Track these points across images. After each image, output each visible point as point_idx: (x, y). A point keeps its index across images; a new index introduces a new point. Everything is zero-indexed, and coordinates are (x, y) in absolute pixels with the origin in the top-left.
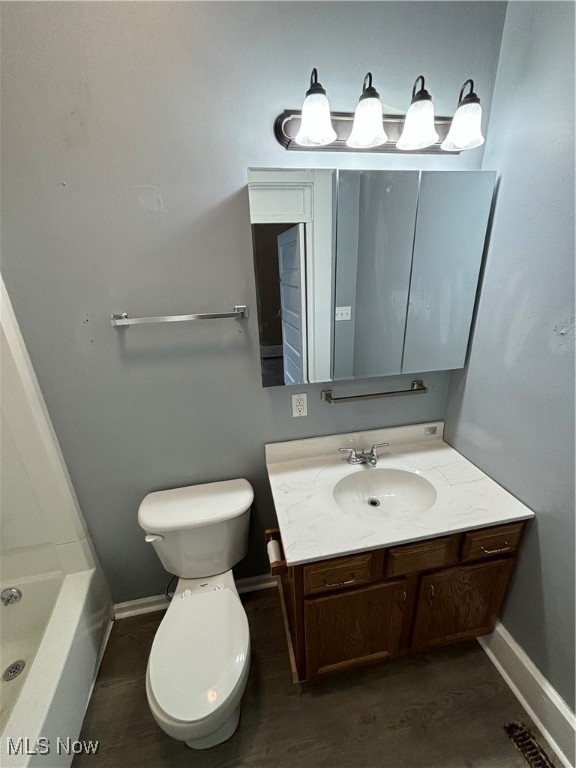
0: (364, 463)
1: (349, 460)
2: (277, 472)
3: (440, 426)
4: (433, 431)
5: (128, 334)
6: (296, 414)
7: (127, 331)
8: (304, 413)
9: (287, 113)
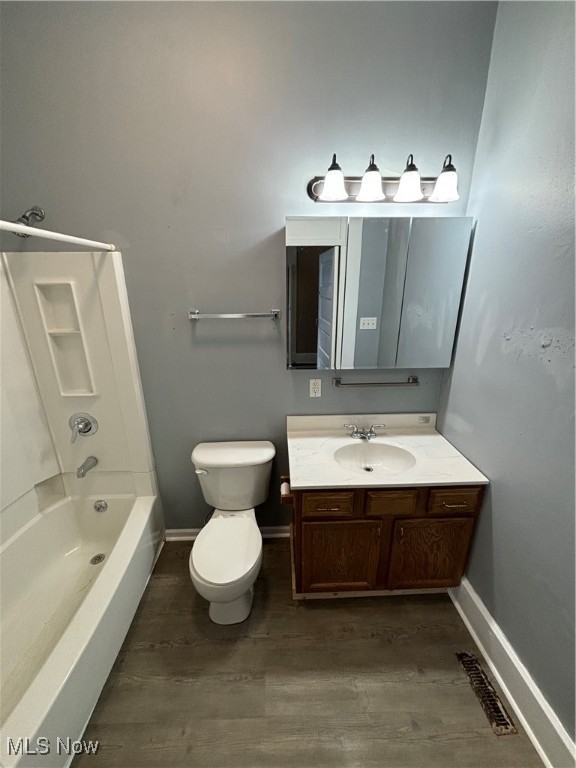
0: (363, 438)
1: (351, 435)
2: (294, 437)
3: (433, 417)
4: (427, 420)
5: (198, 325)
6: (312, 395)
7: (198, 323)
8: (319, 395)
9: (317, 179)
